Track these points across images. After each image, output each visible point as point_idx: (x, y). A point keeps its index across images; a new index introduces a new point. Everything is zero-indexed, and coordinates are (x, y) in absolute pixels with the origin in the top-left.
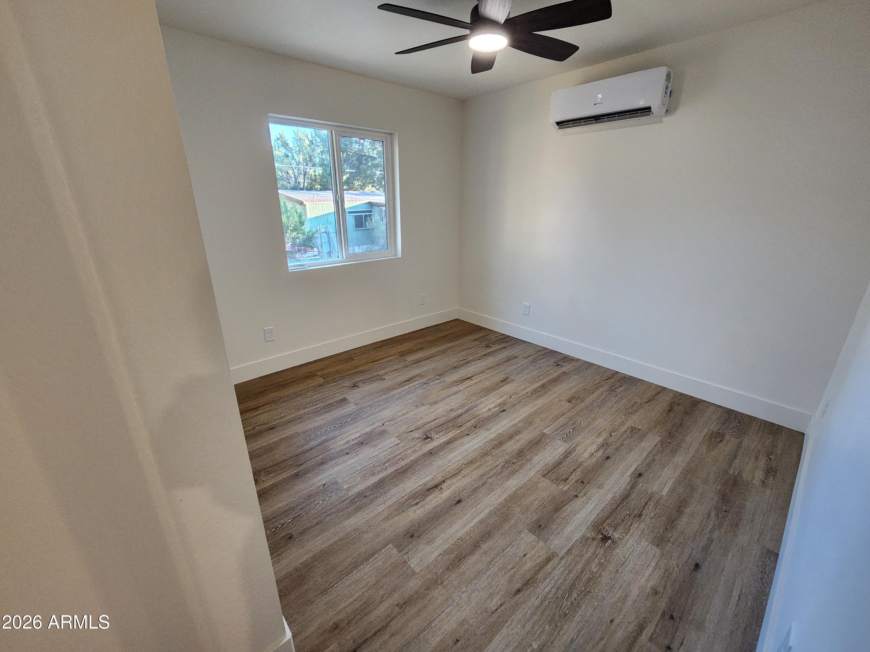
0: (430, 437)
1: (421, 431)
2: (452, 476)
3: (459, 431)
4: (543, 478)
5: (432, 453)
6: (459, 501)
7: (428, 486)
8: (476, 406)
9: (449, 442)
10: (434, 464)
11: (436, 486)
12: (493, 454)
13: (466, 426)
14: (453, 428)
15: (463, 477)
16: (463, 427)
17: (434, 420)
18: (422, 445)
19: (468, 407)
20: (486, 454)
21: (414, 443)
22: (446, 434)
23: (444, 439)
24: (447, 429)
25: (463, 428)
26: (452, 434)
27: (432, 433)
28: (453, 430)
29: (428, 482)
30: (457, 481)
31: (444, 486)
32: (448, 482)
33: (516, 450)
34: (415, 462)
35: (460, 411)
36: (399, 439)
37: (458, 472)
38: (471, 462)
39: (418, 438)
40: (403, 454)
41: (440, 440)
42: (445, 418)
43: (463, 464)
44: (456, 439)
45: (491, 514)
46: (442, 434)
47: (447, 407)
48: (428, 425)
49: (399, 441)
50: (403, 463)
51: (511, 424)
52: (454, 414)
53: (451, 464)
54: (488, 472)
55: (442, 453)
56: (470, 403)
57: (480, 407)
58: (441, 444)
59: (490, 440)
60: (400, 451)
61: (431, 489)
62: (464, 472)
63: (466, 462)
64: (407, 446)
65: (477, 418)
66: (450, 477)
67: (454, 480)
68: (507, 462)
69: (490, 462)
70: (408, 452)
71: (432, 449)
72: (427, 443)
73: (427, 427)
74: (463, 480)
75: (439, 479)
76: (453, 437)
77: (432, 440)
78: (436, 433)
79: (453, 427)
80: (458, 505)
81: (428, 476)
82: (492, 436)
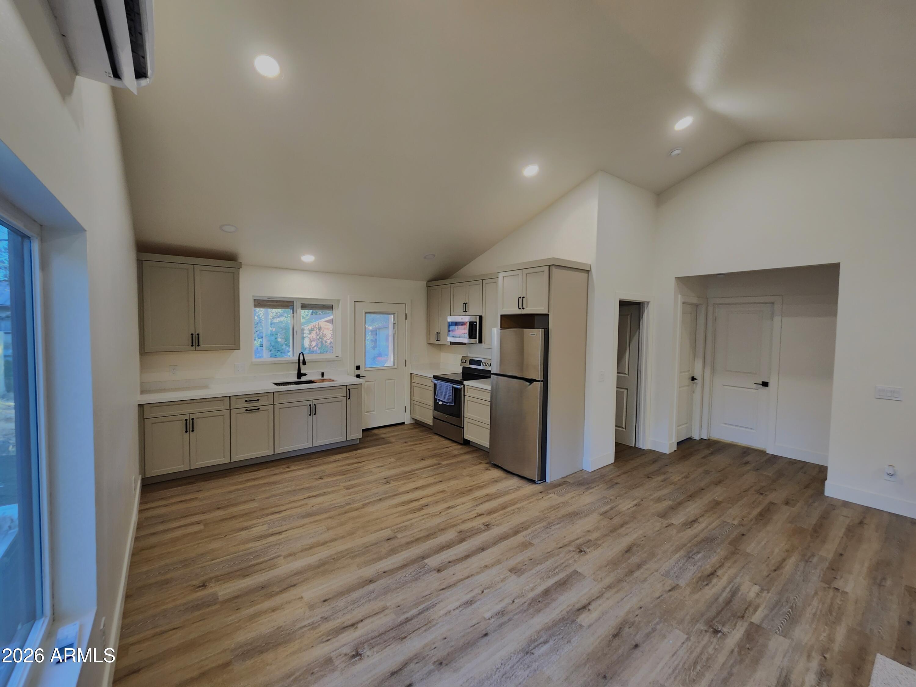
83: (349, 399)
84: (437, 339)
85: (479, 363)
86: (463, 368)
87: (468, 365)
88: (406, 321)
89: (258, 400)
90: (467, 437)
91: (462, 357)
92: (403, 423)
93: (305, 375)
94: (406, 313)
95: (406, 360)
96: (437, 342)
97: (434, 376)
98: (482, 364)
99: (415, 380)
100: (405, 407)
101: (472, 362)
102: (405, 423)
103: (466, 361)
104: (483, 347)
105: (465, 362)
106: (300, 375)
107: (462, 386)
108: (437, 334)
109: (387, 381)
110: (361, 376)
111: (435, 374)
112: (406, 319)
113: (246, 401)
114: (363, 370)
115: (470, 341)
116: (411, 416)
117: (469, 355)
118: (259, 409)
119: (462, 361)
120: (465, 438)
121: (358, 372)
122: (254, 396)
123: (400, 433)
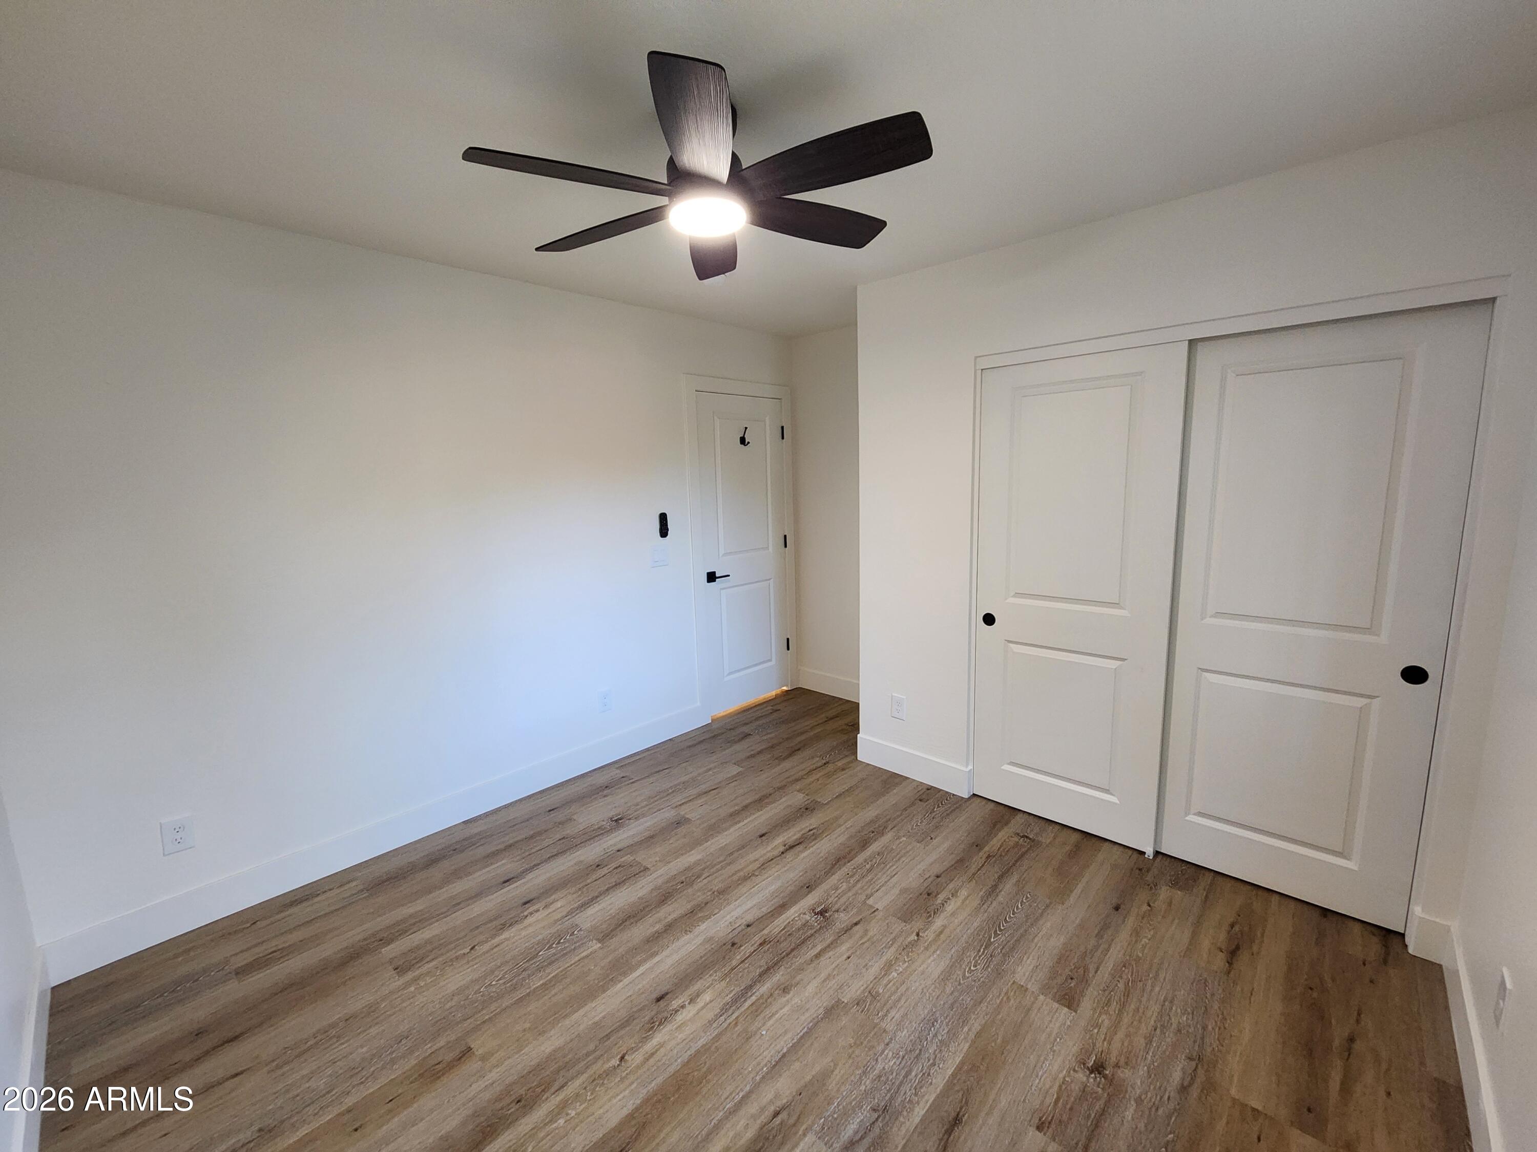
0: (818, 914)
1: (839, 926)
2: (772, 859)
3: (766, 932)
4: (649, 866)
5: (808, 887)
6: (761, 836)
7: (801, 847)
8: (725, 1009)
9: (782, 907)
10: (800, 872)
11: (792, 847)
12: (709, 893)
13: (753, 945)
14: (778, 938)
15: (757, 860)
16: (758, 943)
17: (818, 956)
18: (827, 899)
19: (747, 1004)
20: (721, 892)
21: (843, 900)
22: (789, 922)
23: (792, 913)
24: (789, 935)
25: (757, 939)
26: (778, 926)
27: (816, 924)
28: (778, 933)
29: (802, 852)
30: (765, 854)
31: (782, 849)
32: (776, 853)
33: (670, 903)
34: (829, 872)
35: (764, 989)
36: (871, 906)
37: (765, 865)
38: (746, 878)
39: (837, 911)
40: (852, 882)
41: (798, 912)
42: (799, 961)
43: (757, 876)
44: (771, 914)
45: (726, 829)
46: (797, 923)
47: (796, 1000)
48: (828, 942)
49: (870, 902)
50: (845, 870)
51: (657, 959)
52: (778, 977)
53: (775, 874)
54: (722, 868)
55: (791, 888)
56: (741, 1019)
57: (716, 1008)
58: (796, 903)
59: (710, 918)
60: (859, 885)
61: (798, 844)
62: (757, 864)
63: (753, 878)
64: (851, 895)
65: (728, 968)
66: (775, 858)
67: (770, 855)
68: (691, 884)
69: (717, 881)
70: (845, 886)
71: (809, 892)
72: (820, 904)
73: (829, 937)
74: (757, 857)
75: (789, 855)
76: (777, 918)
77: (813, 910)
78: (808, 924)
79: (778, 941)
80: (763, 832)
81: (804, 858)
82: (703, 926)
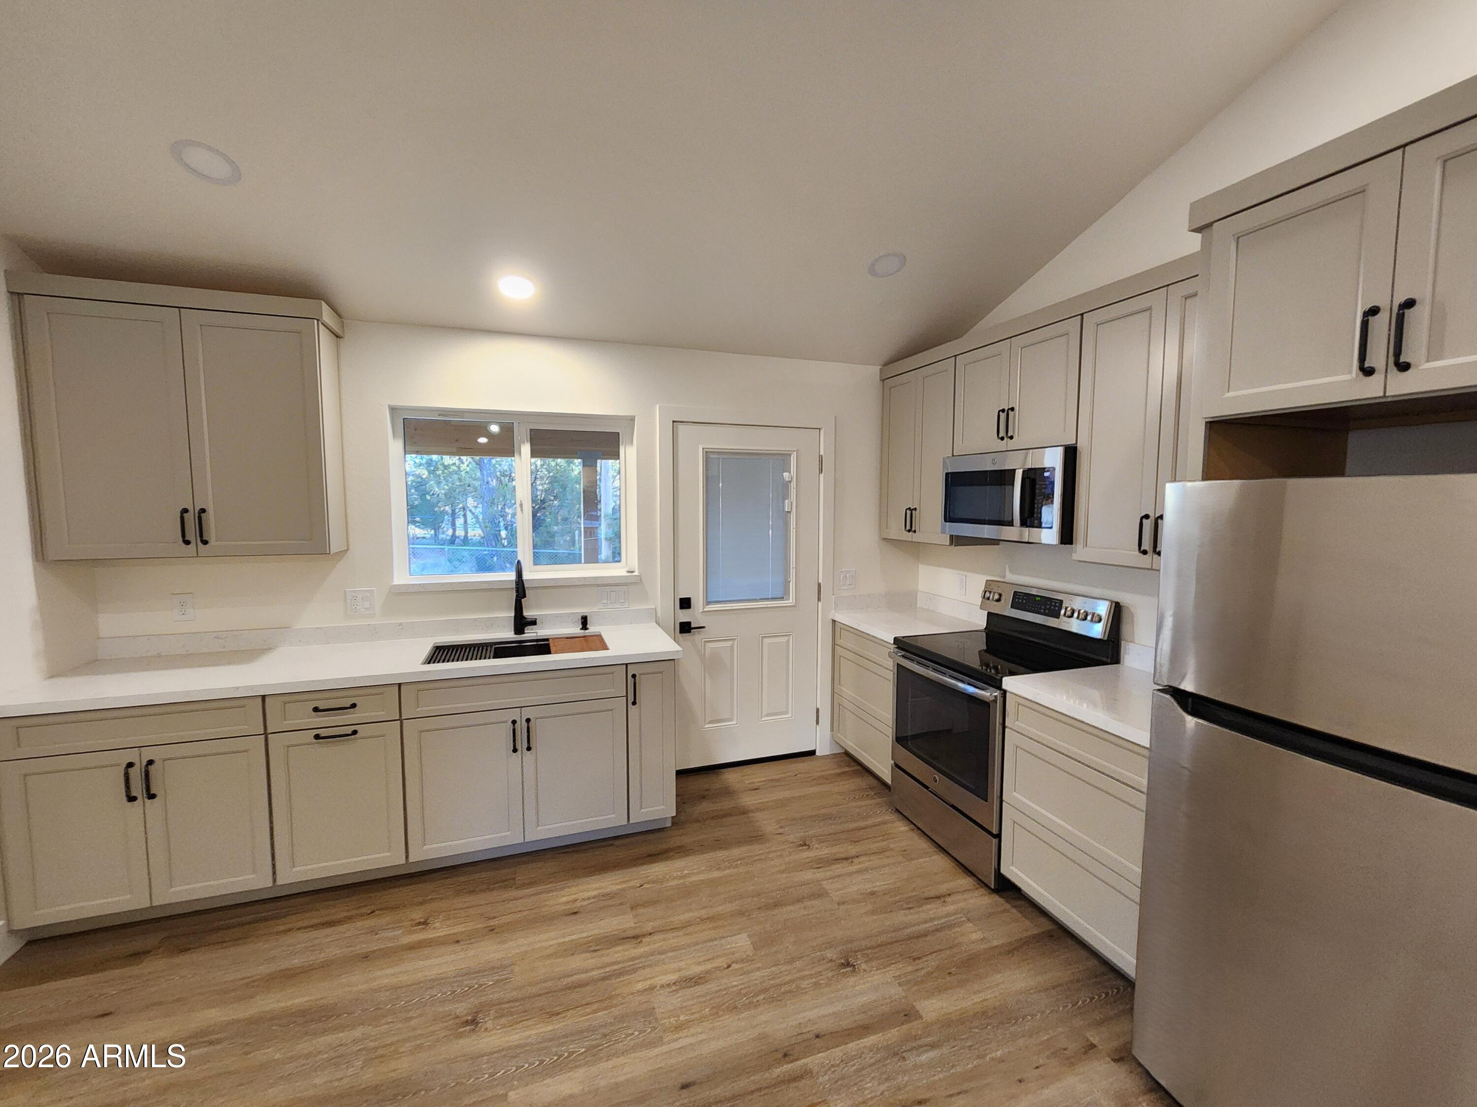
83: (634, 703)
84: (908, 528)
85: (1052, 606)
86: (990, 614)
87: (1006, 610)
88: (822, 476)
89: (354, 706)
90: (1009, 870)
91: (987, 580)
92: (812, 753)
93: (534, 623)
94: (822, 453)
95: (819, 585)
96: (909, 536)
97: (895, 639)
98: (1063, 612)
99: (844, 640)
100: (818, 710)
101: (1023, 600)
102: (818, 753)
103: (1000, 595)
104: (1075, 557)
105: (999, 600)
106: (521, 623)
107: (997, 693)
108: (908, 512)
109: (766, 641)
110: (693, 626)
111: (902, 633)
112: (821, 471)
113: (316, 709)
114: (701, 611)
115: (1021, 535)
116: (832, 736)
117: (1011, 577)
118: (355, 732)
119: (987, 594)
120: (1002, 871)
121: (684, 616)
122: (344, 693)
123: (797, 793)
